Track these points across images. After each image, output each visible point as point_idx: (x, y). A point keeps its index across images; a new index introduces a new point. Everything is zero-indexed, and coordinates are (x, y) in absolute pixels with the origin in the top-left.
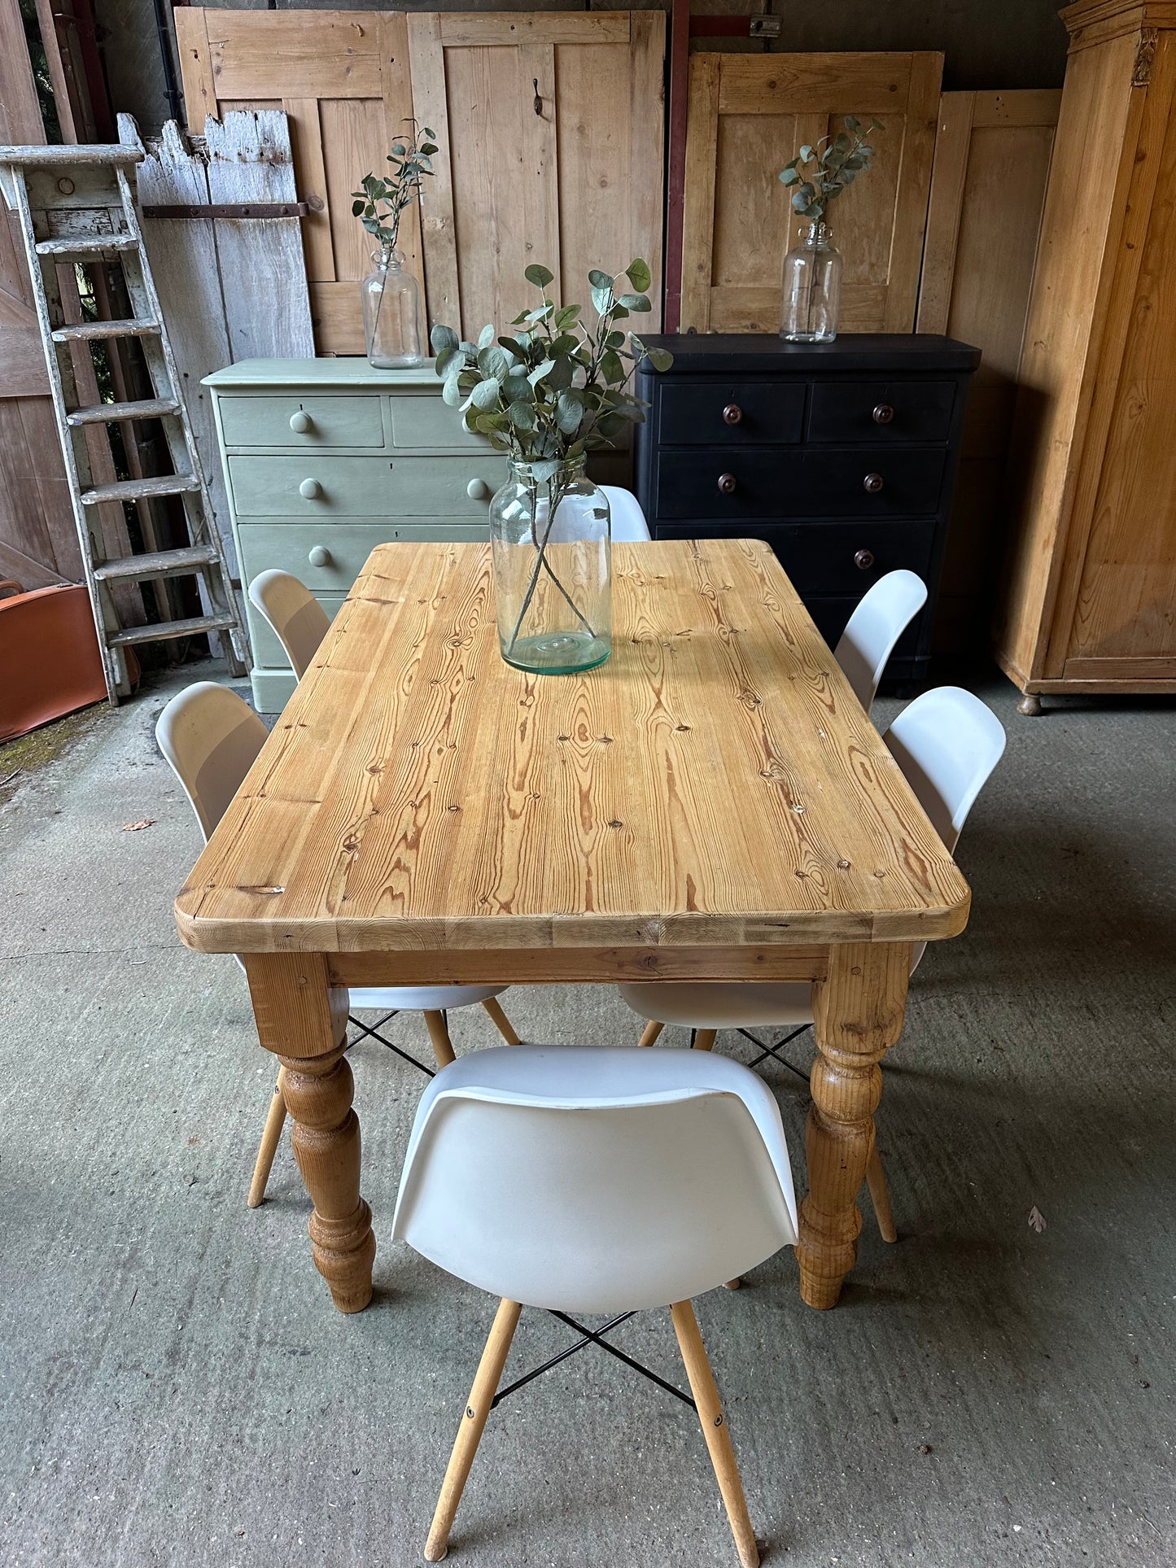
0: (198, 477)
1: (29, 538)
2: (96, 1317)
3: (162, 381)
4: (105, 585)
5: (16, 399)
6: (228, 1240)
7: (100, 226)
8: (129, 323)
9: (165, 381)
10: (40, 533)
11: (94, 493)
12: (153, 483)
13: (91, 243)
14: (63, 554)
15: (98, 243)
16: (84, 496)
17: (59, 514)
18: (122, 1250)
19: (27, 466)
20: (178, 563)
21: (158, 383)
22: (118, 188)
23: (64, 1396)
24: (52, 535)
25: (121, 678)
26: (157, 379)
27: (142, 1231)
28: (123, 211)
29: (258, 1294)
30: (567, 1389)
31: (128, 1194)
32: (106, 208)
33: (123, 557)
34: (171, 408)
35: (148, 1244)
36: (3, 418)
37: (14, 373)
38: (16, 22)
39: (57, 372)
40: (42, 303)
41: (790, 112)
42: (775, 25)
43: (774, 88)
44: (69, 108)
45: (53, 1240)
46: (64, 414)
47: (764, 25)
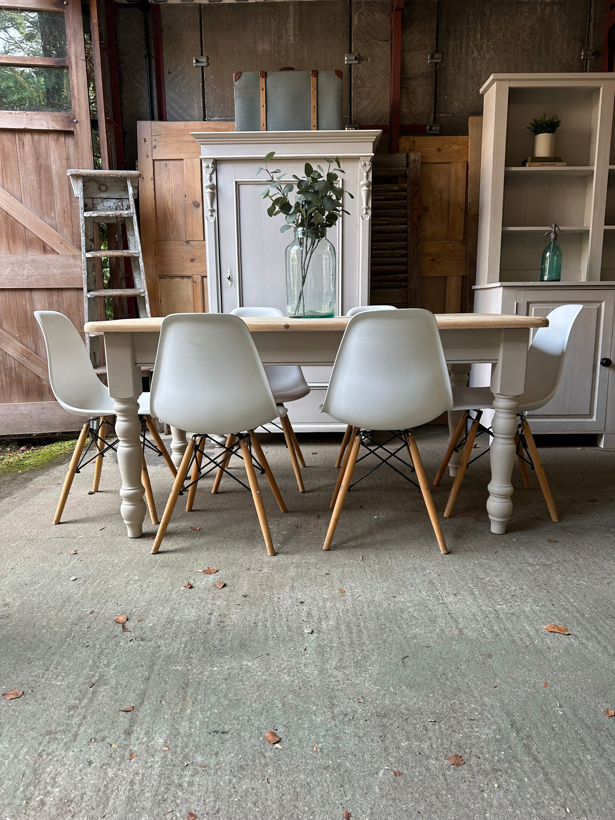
2: (75, 712)
3: (138, 279)
5: (62, 289)
7: (117, 206)
8: (125, 251)
9: (140, 281)
13: (110, 213)
15: (114, 213)
18: (93, 676)
22: (127, 189)
23: (50, 757)
27: (108, 665)
28: (129, 200)
29: (188, 699)
31: (97, 647)
32: (121, 199)
34: (140, 292)
35: (111, 672)
36: (54, 298)
37: (63, 276)
38: (87, 120)
39: (86, 272)
40: (83, 239)
41: (448, 161)
42: (438, 128)
43: (440, 151)
44: (107, 158)
45: (47, 670)
46: (86, 292)
47: (433, 128)
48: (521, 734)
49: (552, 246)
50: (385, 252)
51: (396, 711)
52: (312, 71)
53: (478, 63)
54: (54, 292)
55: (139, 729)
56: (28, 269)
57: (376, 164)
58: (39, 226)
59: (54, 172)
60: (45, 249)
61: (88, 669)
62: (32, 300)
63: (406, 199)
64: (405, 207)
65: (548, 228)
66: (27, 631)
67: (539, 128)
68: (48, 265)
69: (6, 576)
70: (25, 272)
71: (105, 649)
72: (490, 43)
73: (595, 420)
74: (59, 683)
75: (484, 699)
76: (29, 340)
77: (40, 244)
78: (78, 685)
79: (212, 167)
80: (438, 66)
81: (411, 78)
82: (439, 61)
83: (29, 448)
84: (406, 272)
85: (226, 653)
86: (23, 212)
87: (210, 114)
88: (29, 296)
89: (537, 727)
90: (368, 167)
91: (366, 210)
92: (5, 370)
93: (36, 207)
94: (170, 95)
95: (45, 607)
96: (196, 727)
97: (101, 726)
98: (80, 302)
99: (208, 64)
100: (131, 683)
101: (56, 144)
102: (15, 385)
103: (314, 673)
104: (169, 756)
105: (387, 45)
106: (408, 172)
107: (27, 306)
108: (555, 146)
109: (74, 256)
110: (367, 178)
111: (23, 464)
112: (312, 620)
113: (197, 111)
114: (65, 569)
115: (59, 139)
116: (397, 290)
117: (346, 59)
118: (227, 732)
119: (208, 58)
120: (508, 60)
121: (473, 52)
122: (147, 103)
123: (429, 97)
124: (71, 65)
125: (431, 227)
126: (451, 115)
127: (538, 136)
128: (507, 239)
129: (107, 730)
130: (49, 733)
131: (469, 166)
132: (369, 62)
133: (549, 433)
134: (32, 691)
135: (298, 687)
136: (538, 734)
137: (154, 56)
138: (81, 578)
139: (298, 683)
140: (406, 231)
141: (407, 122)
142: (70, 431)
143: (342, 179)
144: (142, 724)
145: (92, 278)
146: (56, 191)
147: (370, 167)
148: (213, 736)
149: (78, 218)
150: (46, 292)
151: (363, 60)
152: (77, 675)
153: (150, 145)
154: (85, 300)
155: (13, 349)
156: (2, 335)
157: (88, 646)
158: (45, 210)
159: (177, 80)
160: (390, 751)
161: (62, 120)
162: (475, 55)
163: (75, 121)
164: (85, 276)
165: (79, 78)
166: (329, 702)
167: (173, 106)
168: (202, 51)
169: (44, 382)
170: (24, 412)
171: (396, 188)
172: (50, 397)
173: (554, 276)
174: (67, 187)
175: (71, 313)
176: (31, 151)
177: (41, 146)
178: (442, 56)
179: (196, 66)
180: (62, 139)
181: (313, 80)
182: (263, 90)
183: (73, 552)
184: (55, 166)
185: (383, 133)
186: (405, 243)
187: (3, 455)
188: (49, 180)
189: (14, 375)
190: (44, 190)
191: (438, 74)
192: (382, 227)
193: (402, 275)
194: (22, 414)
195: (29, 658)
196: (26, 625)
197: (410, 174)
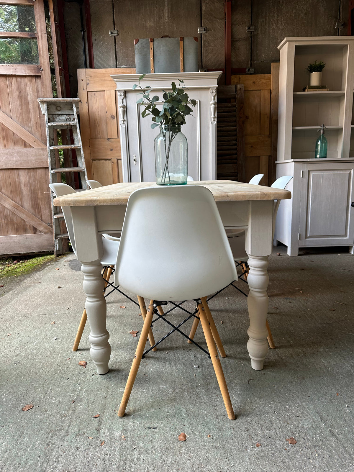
1: (35, 210)
2: (65, 418)
4: (57, 220)
5: (36, 168)
7: (67, 119)
8: (72, 145)
9: (82, 162)
10: (38, 208)
13: (63, 123)
14: (44, 215)
15: (65, 123)
17: (45, 202)
18: (74, 396)
19: (37, 188)
21: (80, 163)
22: (73, 109)
23: (54, 446)
24: (41, 209)
25: (58, 248)
26: (79, 161)
27: (81, 390)
28: (74, 115)
31: (74, 379)
32: (69, 115)
34: (82, 169)
35: (84, 394)
36: (32, 174)
37: (37, 161)
38: (48, 68)
39: (50, 158)
40: (48, 139)
41: (259, 89)
42: (253, 70)
43: (255, 83)
44: (60, 91)
45: (46, 394)
46: (51, 170)
47: (250, 70)
48: (327, 424)
49: (321, 138)
50: (224, 142)
51: (253, 412)
52: (181, 37)
53: (276, 31)
54: (31, 170)
55: (104, 427)
56: (16, 157)
57: (219, 91)
58: (22, 132)
59: (30, 100)
60: (25, 145)
61: (70, 392)
62: (18, 175)
63: (235, 111)
64: (235, 116)
65: (319, 127)
66: (31, 371)
67: (313, 69)
68: (27, 154)
69: (15, 338)
70: (14, 159)
71: (79, 380)
72: (282, 20)
73: (348, 238)
74: (54, 401)
75: (303, 404)
76: (18, 199)
77: (23, 142)
78: (65, 402)
79: (123, 95)
80: (252, 33)
81: (237, 41)
82: (253, 30)
83: (19, 261)
84: (236, 154)
85: (150, 381)
86: (12, 124)
87: (120, 64)
88: (17, 173)
89: (336, 420)
90: (214, 94)
91: (214, 119)
92: (4, 216)
93: (19, 120)
94: (96, 53)
95: (40, 356)
96: (137, 425)
97: (82, 426)
98: (46, 176)
99: (118, 35)
100: (96, 400)
101: (31, 84)
102: (10, 225)
103: (202, 392)
104: (124, 443)
105: (223, 22)
106: (236, 96)
107: (16, 179)
108: (322, 79)
109: (43, 149)
110: (214, 100)
111: (17, 271)
112: (197, 360)
113: (112, 62)
114: (49, 333)
115: (32, 80)
116: (231, 165)
117: (199, 30)
118: (156, 428)
119: (118, 31)
120: (293, 30)
121: (273, 25)
122: (83, 58)
123: (247, 52)
124: (38, 37)
125: (251, 128)
126: (260, 62)
127: (312, 73)
128: (295, 134)
129: (85, 428)
130: (51, 431)
131: (272, 91)
132: (212, 32)
133: (322, 246)
134: (39, 406)
135: (194, 400)
136: (337, 424)
137: (86, 31)
138: (60, 338)
139: (194, 397)
140: (235, 130)
141: (235, 67)
142: (43, 251)
143: (200, 101)
144: (105, 425)
145: (54, 162)
146: (31, 111)
147: (216, 93)
148: (148, 431)
149: (44, 127)
150: (26, 170)
151: (209, 30)
152: (64, 396)
153: (85, 83)
154: (50, 175)
155: (8, 204)
156: (2, 196)
157: (68, 379)
158: (25, 122)
159: (100, 44)
160: (253, 436)
161: (34, 69)
162: (274, 27)
163: (41, 69)
164: (49, 161)
165: (43, 44)
166: (214, 408)
167: (98, 59)
168: (114, 27)
169: (27, 223)
170: (15, 241)
171: (230, 105)
172: (30, 232)
173: (323, 155)
174: (37, 108)
175: (42, 182)
176: (16, 88)
177: (22, 85)
178: (255, 27)
179: (111, 36)
180: (34, 80)
181: (181, 43)
182: (152, 49)
183: (52, 323)
184: (30, 96)
185: (223, 73)
186: (235, 137)
187: (4, 266)
188: (27, 105)
189: (9, 219)
190: (24, 110)
191: (253, 38)
192: (222, 128)
193: (234, 156)
194: (15, 242)
195: (34, 387)
196: (30, 367)
197: (238, 97)
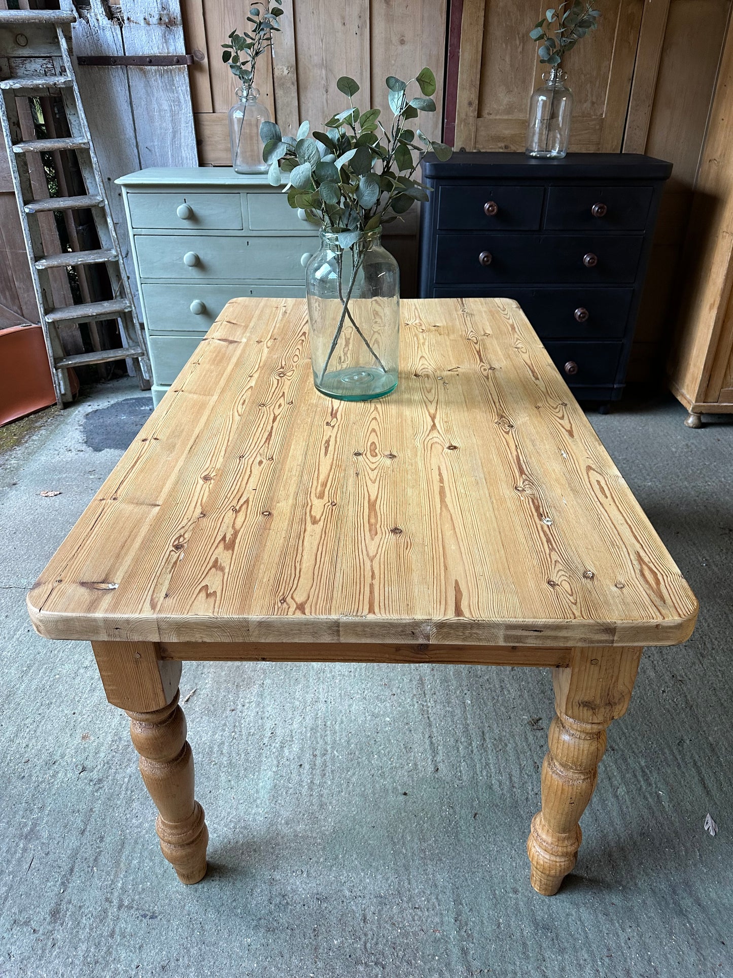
0: (117, 251)
1: (3, 293)
3: (91, 183)
4: (53, 325)
6: (104, 819)
7: (46, 70)
8: (67, 140)
9: (94, 183)
10: (10, 289)
11: (44, 261)
12: (86, 255)
13: (39, 82)
14: (26, 303)
15: (44, 82)
16: (37, 263)
18: (26, 825)
19: (1, 242)
20: (103, 311)
21: (88, 183)
22: (58, 42)
24: (18, 290)
25: (65, 390)
26: (88, 181)
27: (41, 809)
28: (62, 59)
29: (122, 865)
30: (350, 956)
31: (34, 779)
32: (50, 57)
33: (67, 306)
34: (97, 201)
35: (45, 820)
39: (16, 174)
40: (4, 125)
46: (22, 204)
48: (463, 932)
55: (65, 909)
61: (20, 813)
71: (42, 782)
89: (482, 922)
97: (26, 903)
118: (156, 917)
129: (32, 908)
136: (481, 932)
144: (69, 902)
145: (26, 183)
148: (141, 922)
152: (7, 823)
154: (22, 218)
157: (23, 777)
164: (16, 182)
175: (9, 229)
